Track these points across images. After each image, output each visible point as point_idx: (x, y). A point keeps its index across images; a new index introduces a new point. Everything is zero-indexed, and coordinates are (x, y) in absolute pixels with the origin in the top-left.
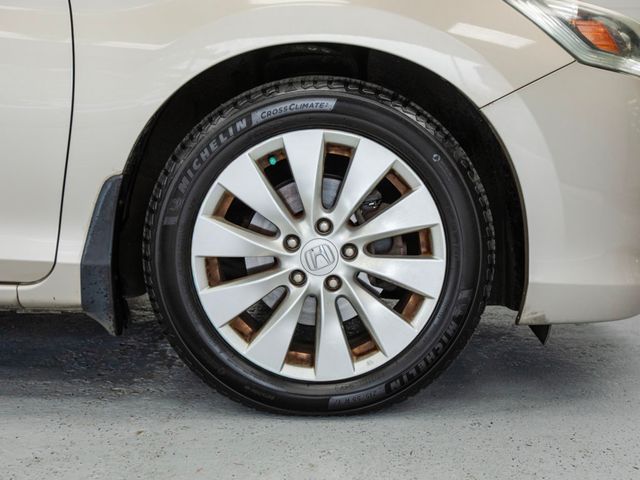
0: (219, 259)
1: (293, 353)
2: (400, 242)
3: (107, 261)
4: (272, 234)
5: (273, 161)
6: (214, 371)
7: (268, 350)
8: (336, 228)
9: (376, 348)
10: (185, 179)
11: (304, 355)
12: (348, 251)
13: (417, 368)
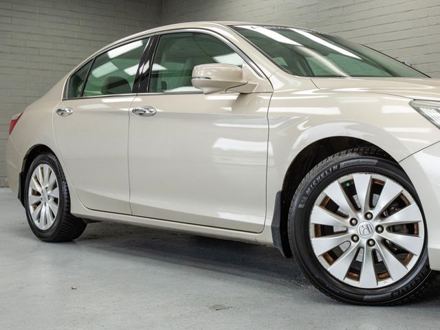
0: (321, 225)
1: (351, 273)
2: (405, 227)
3: (278, 226)
4: (345, 217)
5: (348, 185)
6: (309, 270)
7: (339, 269)
8: (374, 217)
9: (389, 276)
10: (309, 189)
11: (356, 275)
12: (379, 229)
13: (407, 287)
